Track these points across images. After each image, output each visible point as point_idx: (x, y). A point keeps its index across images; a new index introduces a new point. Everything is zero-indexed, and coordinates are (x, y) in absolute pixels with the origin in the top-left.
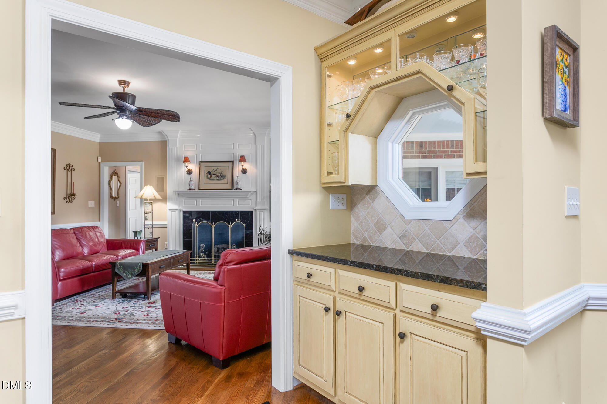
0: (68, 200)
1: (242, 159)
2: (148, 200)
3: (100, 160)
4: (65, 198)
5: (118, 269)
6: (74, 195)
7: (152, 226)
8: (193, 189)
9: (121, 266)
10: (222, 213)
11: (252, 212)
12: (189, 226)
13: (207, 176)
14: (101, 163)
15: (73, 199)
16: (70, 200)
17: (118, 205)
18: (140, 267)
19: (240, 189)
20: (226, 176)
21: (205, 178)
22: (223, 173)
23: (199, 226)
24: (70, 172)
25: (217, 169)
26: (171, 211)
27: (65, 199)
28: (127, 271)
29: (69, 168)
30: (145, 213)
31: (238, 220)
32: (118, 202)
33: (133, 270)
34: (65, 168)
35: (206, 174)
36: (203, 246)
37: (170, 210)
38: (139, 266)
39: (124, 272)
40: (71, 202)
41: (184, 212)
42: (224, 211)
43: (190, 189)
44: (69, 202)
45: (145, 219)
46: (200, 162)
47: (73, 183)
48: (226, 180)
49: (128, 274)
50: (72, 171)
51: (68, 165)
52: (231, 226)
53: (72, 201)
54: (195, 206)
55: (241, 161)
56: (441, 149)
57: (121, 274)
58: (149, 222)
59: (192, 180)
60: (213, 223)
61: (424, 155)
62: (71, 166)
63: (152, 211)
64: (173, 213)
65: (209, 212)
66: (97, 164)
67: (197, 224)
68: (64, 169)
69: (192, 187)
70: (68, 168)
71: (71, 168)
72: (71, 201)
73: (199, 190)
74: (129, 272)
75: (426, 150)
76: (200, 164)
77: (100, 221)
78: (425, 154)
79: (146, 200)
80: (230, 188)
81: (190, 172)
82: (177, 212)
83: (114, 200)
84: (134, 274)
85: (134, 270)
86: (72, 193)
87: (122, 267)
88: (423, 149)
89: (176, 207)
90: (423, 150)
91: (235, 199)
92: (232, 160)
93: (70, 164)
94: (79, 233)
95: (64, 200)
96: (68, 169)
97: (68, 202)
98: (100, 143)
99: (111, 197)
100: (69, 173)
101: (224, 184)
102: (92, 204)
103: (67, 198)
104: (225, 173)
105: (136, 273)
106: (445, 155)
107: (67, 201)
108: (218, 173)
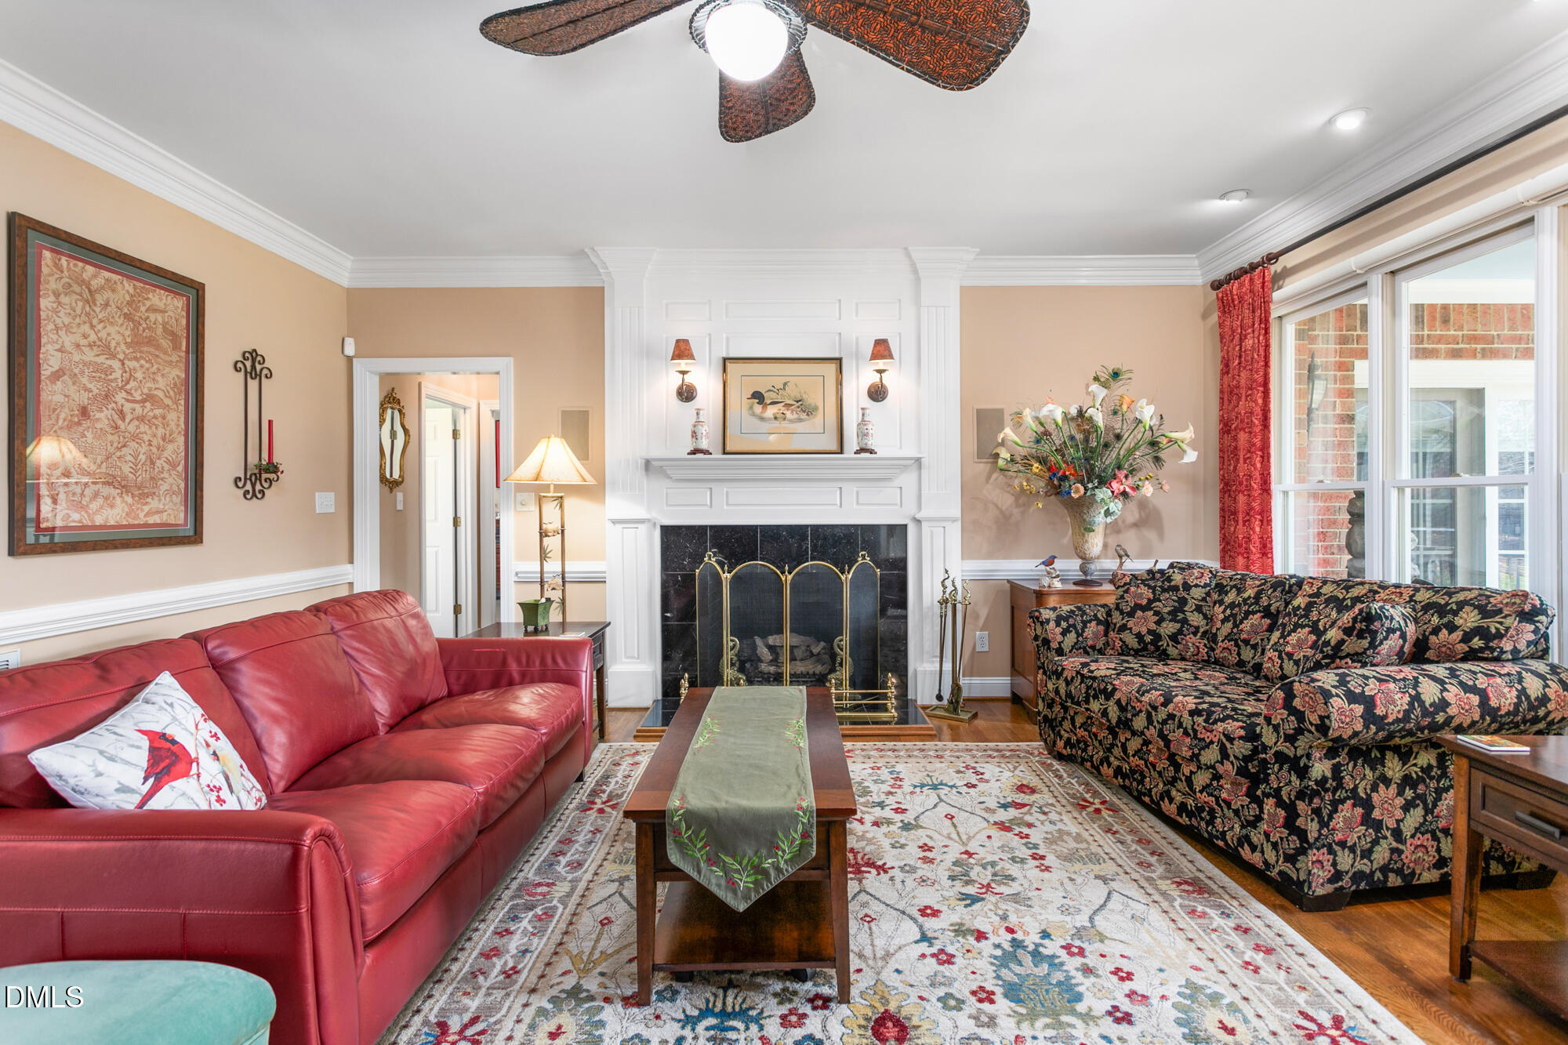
0: (249, 487)
1: (881, 350)
2: (552, 487)
3: (350, 350)
4: (240, 479)
5: (681, 847)
6: (273, 468)
7: (563, 578)
8: (706, 452)
9: (696, 833)
10: (798, 531)
11: (905, 526)
12: (682, 576)
13: (751, 408)
14: (354, 360)
15: (266, 485)
16: (258, 487)
17: (400, 507)
18: (805, 835)
19: (872, 452)
20: (816, 409)
21: (745, 413)
22: (805, 397)
23: (736, 580)
24: (257, 381)
25: (785, 384)
26: (619, 527)
27: (240, 484)
28: (733, 857)
29: (253, 367)
30: (543, 534)
31: (864, 558)
32: (400, 496)
33: (764, 852)
34: (240, 365)
35: (746, 403)
36: (734, 646)
37: (615, 522)
38: (800, 827)
39: (712, 861)
40: (259, 496)
41: (667, 531)
42: (807, 526)
43: (694, 452)
44: (254, 495)
45: (543, 555)
46: (725, 360)
47: (270, 422)
48: (818, 420)
49: (737, 871)
50: (264, 379)
51: (247, 355)
52: (850, 576)
53: (262, 492)
54: (705, 508)
55: (875, 356)
56: (1506, 332)
57: (699, 872)
58: (553, 566)
59: (701, 419)
60: (787, 568)
61: (1454, 350)
62: (259, 358)
63: (563, 526)
64: (630, 533)
65: (752, 529)
66: (342, 364)
67: (729, 572)
68: (236, 370)
69: (704, 444)
70: (248, 364)
71: (258, 367)
72: (260, 491)
73: (724, 453)
74: (745, 862)
75: (1460, 333)
76: (725, 370)
77: (351, 561)
78: (1455, 346)
79: (546, 488)
80: (834, 447)
81: (686, 394)
82: (642, 528)
83: (391, 490)
84: (772, 873)
85: (773, 848)
86: (264, 463)
87: (702, 834)
88: (1449, 330)
89: (640, 512)
90: (1452, 332)
91: (846, 486)
92: (837, 355)
93: (255, 350)
94: (345, 629)
95: (238, 487)
96: (249, 369)
97: (249, 497)
98: (351, 293)
99: (383, 479)
100: (253, 385)
101: (814, 433)
102: (326, 502)
103: (246, 479)
104: (813, 398)
105: (782, 864)
106: (1517, 349)
107: (248, 492)
108: (789, 397)
